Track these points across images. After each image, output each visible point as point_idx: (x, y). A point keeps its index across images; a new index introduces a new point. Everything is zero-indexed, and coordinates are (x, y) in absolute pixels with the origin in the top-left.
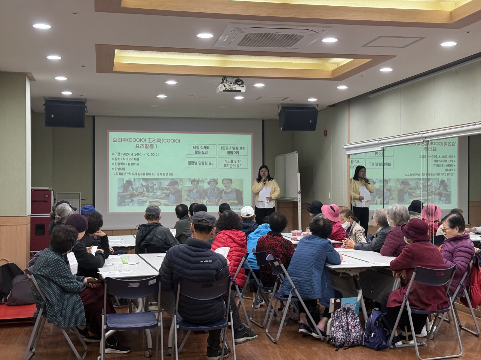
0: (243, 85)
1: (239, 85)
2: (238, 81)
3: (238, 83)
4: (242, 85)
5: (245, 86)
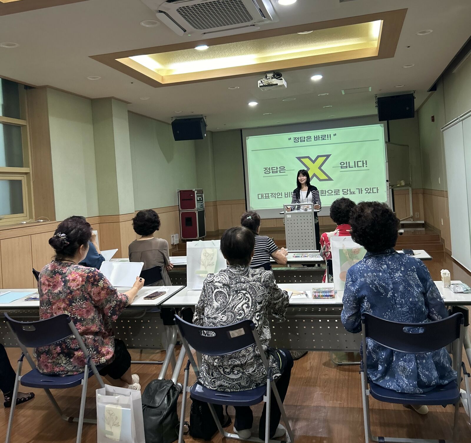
2: (277, 74)
3: (276, 77)
4: (280, 78)
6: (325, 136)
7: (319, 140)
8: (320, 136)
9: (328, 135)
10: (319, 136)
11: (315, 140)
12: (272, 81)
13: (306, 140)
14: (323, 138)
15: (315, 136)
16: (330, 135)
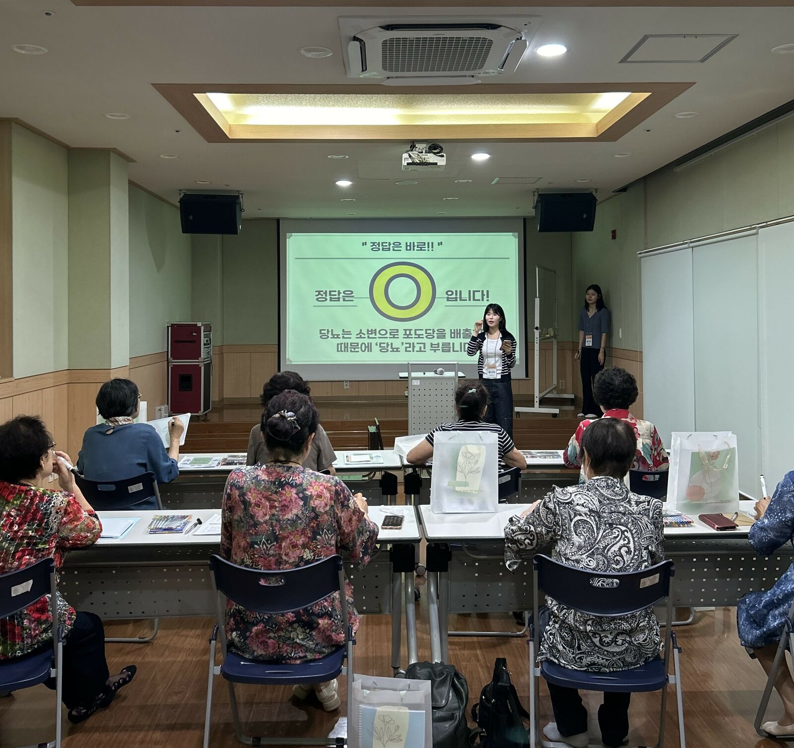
0: (442, 154)
1: (435, 153)
2: (434, 147)
3: (433, 151)
4: (440, 154)
5: (445, 155)
6: (425, 245)
7: (414, 250)
8: (416, 244)
9: (428, 243)
10: (414, 243)
11: (407, 250)
12: (426, 157)
13: (391, 249)
14: (421, 248)
15: (407, 243)
16: (432, 243)
